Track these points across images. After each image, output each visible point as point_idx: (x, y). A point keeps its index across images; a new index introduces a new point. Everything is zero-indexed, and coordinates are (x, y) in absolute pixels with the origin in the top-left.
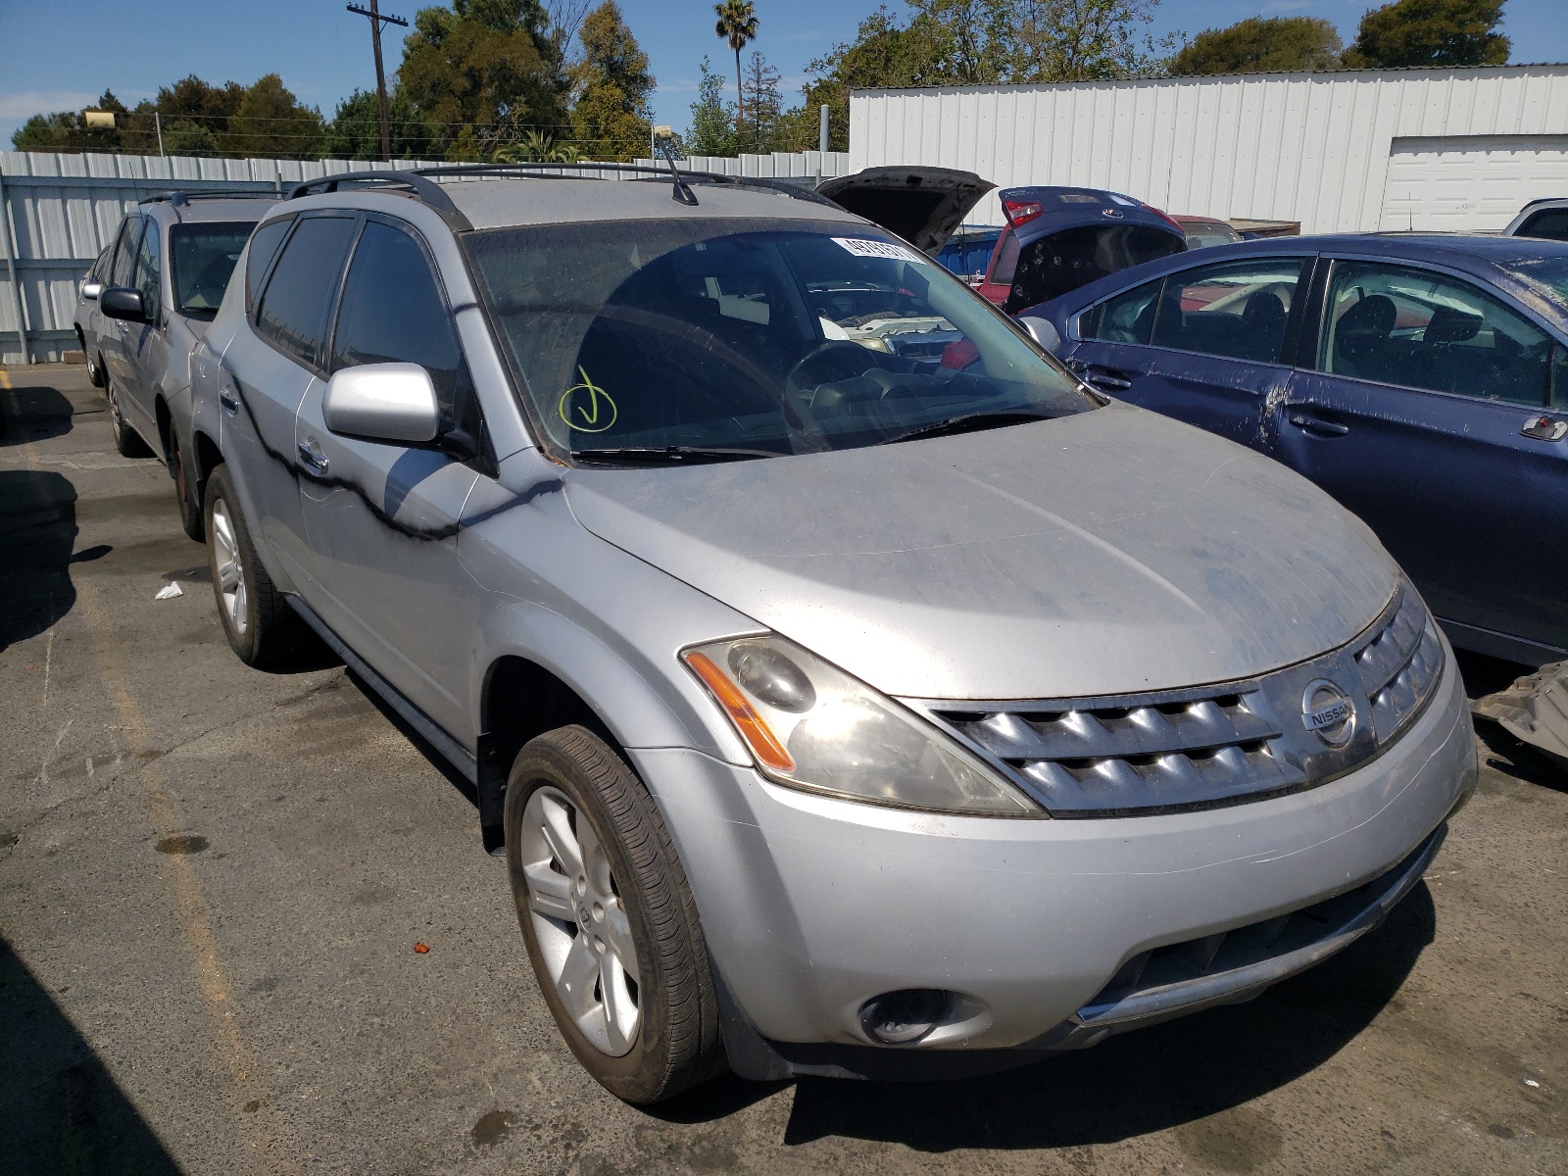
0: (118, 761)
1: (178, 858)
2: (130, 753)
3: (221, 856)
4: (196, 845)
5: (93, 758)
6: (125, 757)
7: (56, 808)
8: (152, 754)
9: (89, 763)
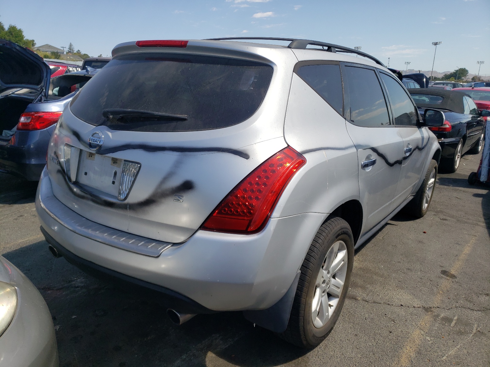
0: (442, 315)
1: (453, 272)
2: (435, 316)
3: (441, 266)
4: (444, 272)
5: (450, 325)
6: (438, 316)
7: (478, 310)
8: (427, 310)
9: (454, 322)
